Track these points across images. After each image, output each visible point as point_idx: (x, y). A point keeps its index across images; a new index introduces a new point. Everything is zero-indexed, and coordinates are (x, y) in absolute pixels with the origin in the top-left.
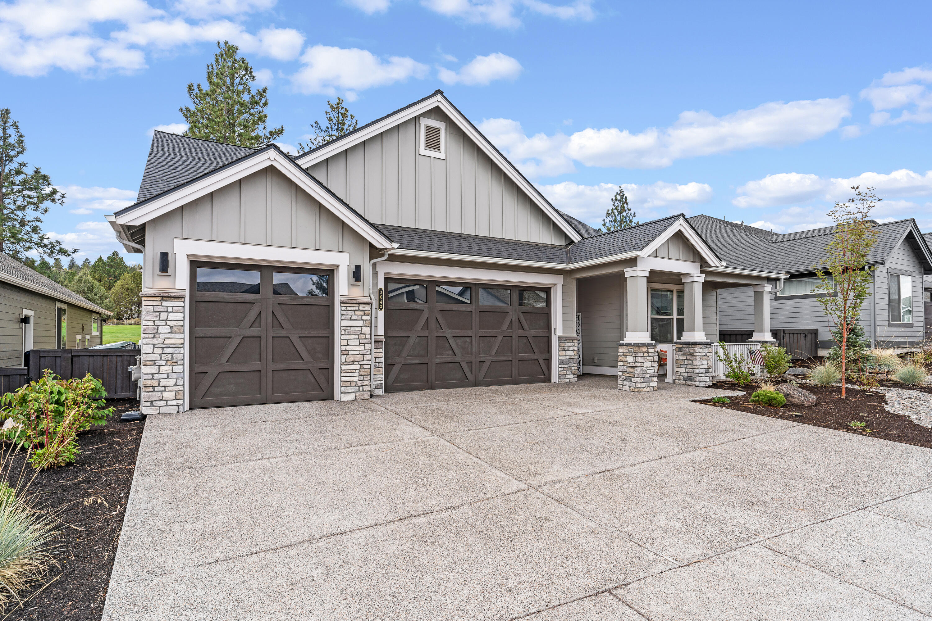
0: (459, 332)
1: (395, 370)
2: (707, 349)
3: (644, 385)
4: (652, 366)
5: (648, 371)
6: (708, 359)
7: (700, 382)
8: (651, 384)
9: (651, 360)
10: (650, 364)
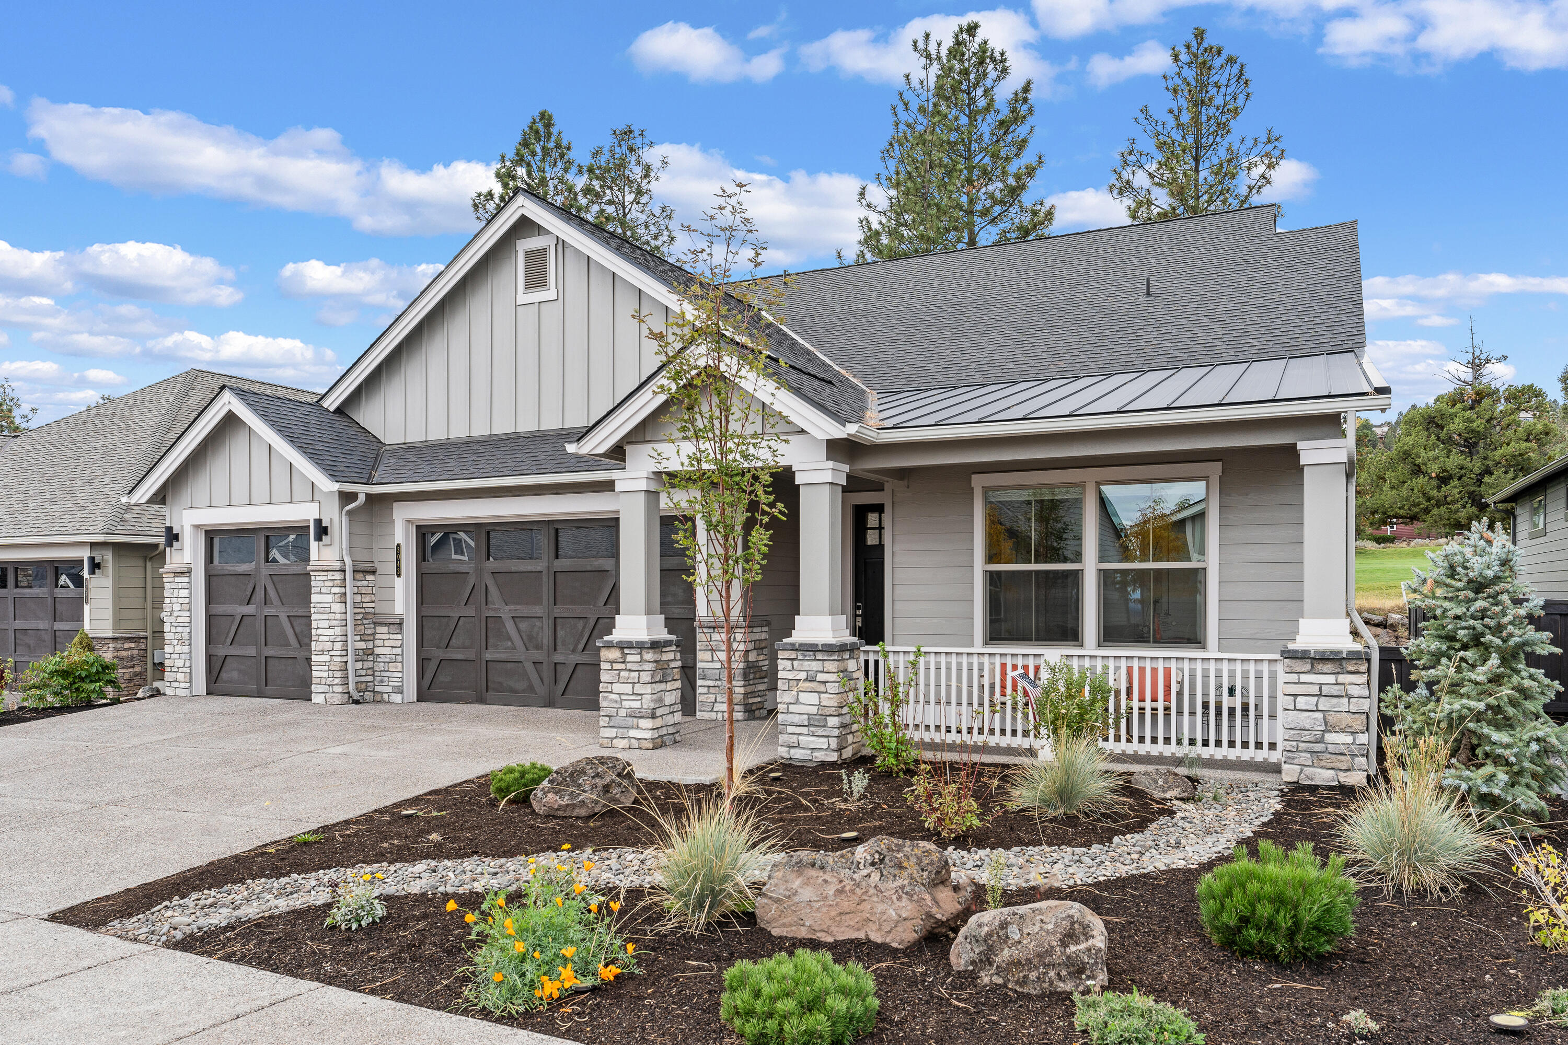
0: (521, 610)
1: (432, 667)
2: (815, 663)
3: (612, 733)
4: (633, 694)
5: (624, 703)
6: (823, 690)
7: (790, 747)
8: (633, 733)
9: (634, 678)
10: (627, 688)
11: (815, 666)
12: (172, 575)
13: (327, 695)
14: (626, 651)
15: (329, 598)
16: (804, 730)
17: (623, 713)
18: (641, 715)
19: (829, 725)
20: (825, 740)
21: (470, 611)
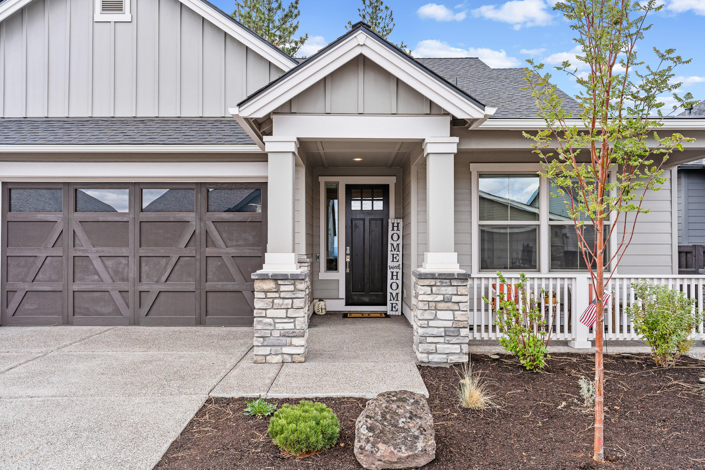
0: (107, 250)
1: (18, 298)
2: (450, 288)
3: (266, 351)
4: (287, 317)
5: (277, 325)
6: (456, 307)
7: (429, 353)
8: (285, 350)
9: (287, 304)
10: (282, 313)
11: (450, 290)
14: (280, 282)
16: (441, 340)
17: (276, 333)
18: (295, 334)
19: (462, 334)
20: (458, 346)
21: (58, 251)
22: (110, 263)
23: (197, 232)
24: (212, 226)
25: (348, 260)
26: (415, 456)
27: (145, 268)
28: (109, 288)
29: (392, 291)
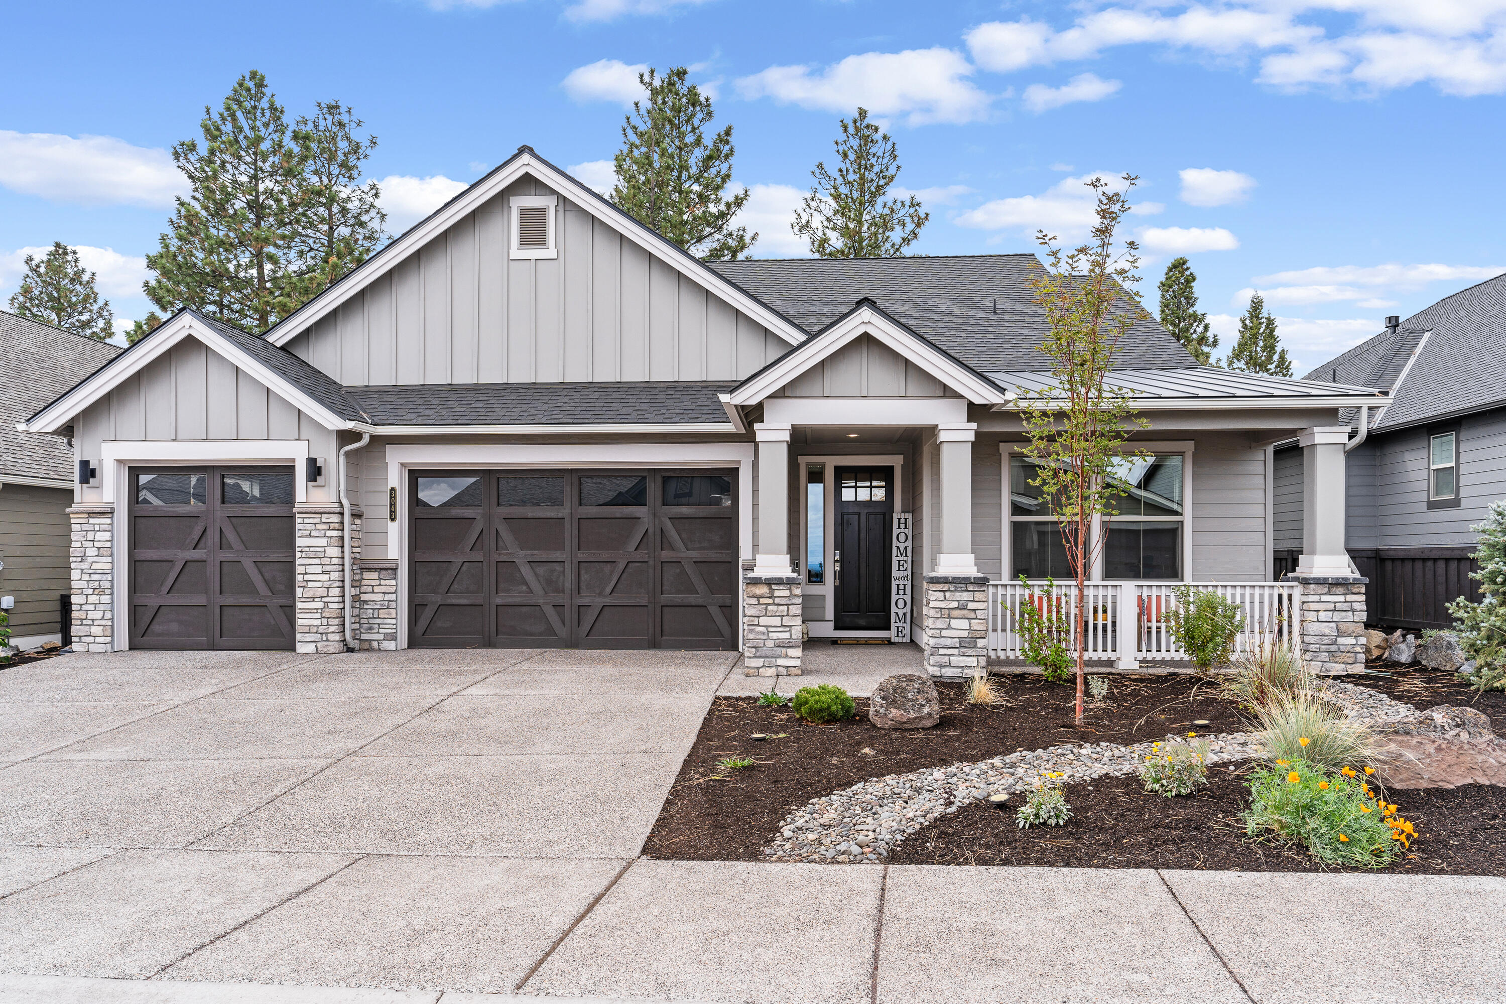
0: (538, 555)
1: (428, 613)
2: (966, 594)
3: (759, 662)
4: (782, 626)
5: (771, 635)
6: (973, 615)
7: (941, 666)
8: (780, 662)
9: (782, 612)
10: (776, 621)
11: (966, 596)
12: (86, 516)
13: (319, 645)
14: (774, 587)
15: (323, 541)
16: (956, 651)
17: (770, 644)
18: (790, 644)
19: (979, 646)
20: (975, 659)
21: (478, 556)
22: (541, 570)
23: (650, 531)
24: (669, 524)
25: (838, 569)
26: (921, 718)
27: (585, 577)
28: (541, 601)
29: (897, 610)
